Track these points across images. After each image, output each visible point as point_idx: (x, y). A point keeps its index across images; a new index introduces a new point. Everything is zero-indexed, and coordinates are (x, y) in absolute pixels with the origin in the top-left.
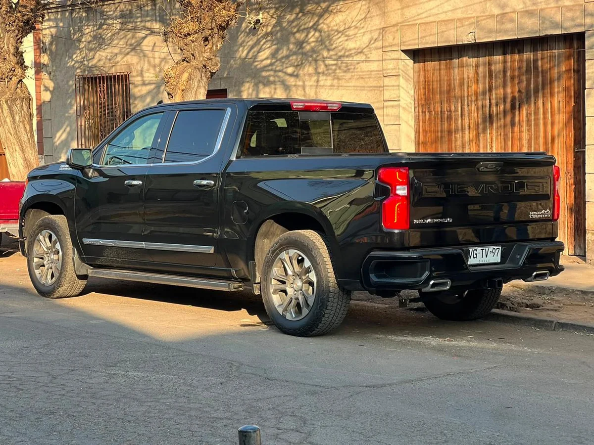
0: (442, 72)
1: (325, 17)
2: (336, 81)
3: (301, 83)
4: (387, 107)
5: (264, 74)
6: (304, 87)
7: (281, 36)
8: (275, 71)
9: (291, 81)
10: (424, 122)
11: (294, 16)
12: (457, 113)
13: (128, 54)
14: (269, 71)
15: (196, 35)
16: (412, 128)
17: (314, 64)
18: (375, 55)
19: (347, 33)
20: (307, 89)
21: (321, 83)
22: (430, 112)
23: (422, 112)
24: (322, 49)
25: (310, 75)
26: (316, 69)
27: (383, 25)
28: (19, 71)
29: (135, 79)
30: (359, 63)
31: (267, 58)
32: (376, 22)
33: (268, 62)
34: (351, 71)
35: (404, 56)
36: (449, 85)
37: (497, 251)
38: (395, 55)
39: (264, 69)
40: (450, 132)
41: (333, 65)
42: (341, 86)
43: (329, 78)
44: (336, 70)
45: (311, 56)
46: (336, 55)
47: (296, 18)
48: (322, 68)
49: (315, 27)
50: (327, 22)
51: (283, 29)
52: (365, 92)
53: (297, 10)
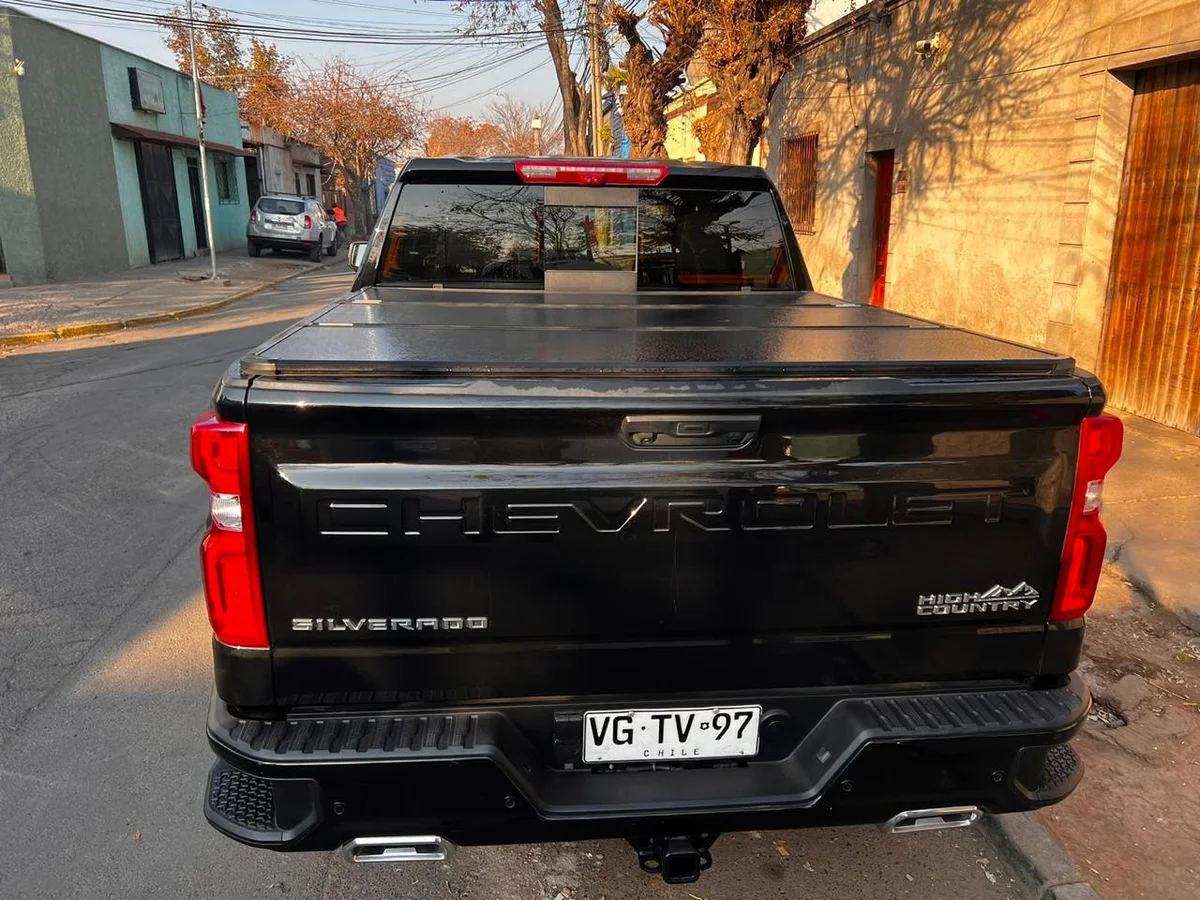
0: (1179, 109)
1: (1009, 28)
2: (1010, 133)
3: (968, 138)
4: (1072, 174)
5: (932, 127)
6: (971, 144)
7: (955, 70)
8: (944, 122)
9: (959, 136)
10: (1136, 199)
11: (973, 34)
12: (1191, 184)
13: (819, 110)
14: (936, 123)
15: (737, 63)
16: (1112, 211)
17: (986, 108)
18: (1067, 85)
19: (1034, 52)
20: (975, 148)
21: (992, 137)
22: (1148, 181)
23: (1136, 181)
24: (998, 83)
25: (980, 126)
26: (989, 115)
27: (1087, 28)
28: (655, 133)
29: (822, 141)
30: (1043, 101)
31: (936, 105)
32: (1079, 25)
33: (938, 108)
34: (1032, 114)
35: (1112, 79)
36: (1188, 132)
37: (736, 725)
38: (1097, 80)
39: (932, 121)
40: (1174, 222)
41: (1008, 107)
42: (1018, 141)
43: (1003, 128)
44: (1012, 114)
45: (985, 95)
46: (1015, 89)
47: (975, 38)
48: (996, 114)
49: (995, 50)
50: (1010, 37)
51: (958, 57)
52: (1046, 148)
53: (978, 22)
